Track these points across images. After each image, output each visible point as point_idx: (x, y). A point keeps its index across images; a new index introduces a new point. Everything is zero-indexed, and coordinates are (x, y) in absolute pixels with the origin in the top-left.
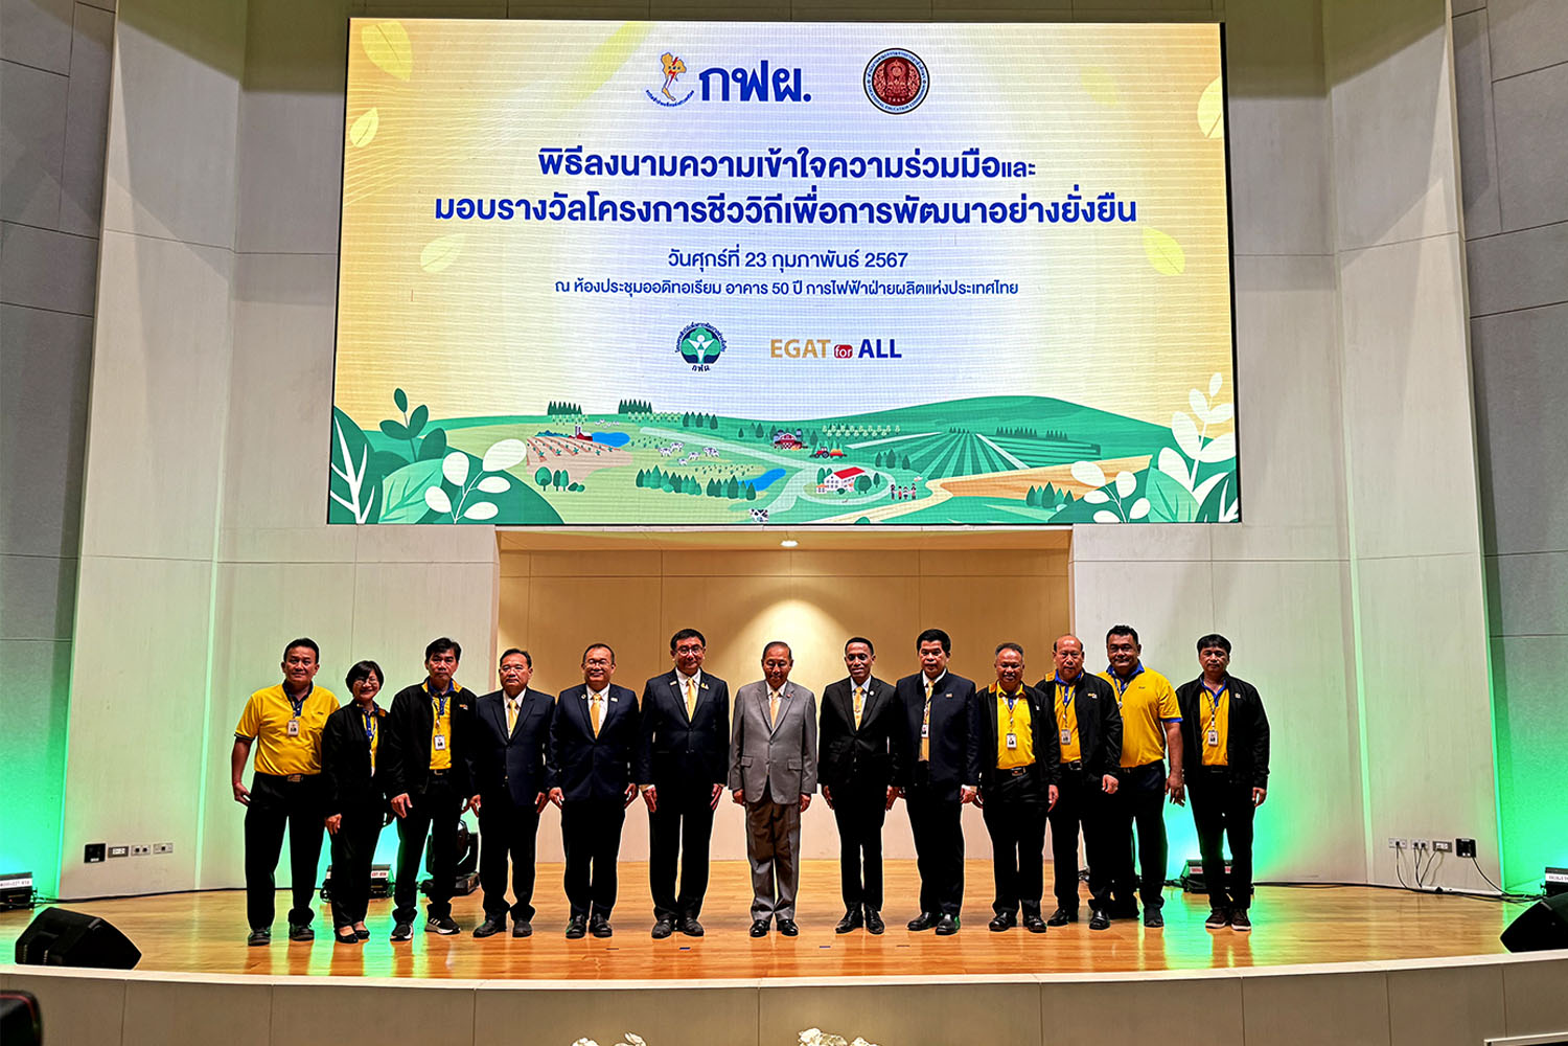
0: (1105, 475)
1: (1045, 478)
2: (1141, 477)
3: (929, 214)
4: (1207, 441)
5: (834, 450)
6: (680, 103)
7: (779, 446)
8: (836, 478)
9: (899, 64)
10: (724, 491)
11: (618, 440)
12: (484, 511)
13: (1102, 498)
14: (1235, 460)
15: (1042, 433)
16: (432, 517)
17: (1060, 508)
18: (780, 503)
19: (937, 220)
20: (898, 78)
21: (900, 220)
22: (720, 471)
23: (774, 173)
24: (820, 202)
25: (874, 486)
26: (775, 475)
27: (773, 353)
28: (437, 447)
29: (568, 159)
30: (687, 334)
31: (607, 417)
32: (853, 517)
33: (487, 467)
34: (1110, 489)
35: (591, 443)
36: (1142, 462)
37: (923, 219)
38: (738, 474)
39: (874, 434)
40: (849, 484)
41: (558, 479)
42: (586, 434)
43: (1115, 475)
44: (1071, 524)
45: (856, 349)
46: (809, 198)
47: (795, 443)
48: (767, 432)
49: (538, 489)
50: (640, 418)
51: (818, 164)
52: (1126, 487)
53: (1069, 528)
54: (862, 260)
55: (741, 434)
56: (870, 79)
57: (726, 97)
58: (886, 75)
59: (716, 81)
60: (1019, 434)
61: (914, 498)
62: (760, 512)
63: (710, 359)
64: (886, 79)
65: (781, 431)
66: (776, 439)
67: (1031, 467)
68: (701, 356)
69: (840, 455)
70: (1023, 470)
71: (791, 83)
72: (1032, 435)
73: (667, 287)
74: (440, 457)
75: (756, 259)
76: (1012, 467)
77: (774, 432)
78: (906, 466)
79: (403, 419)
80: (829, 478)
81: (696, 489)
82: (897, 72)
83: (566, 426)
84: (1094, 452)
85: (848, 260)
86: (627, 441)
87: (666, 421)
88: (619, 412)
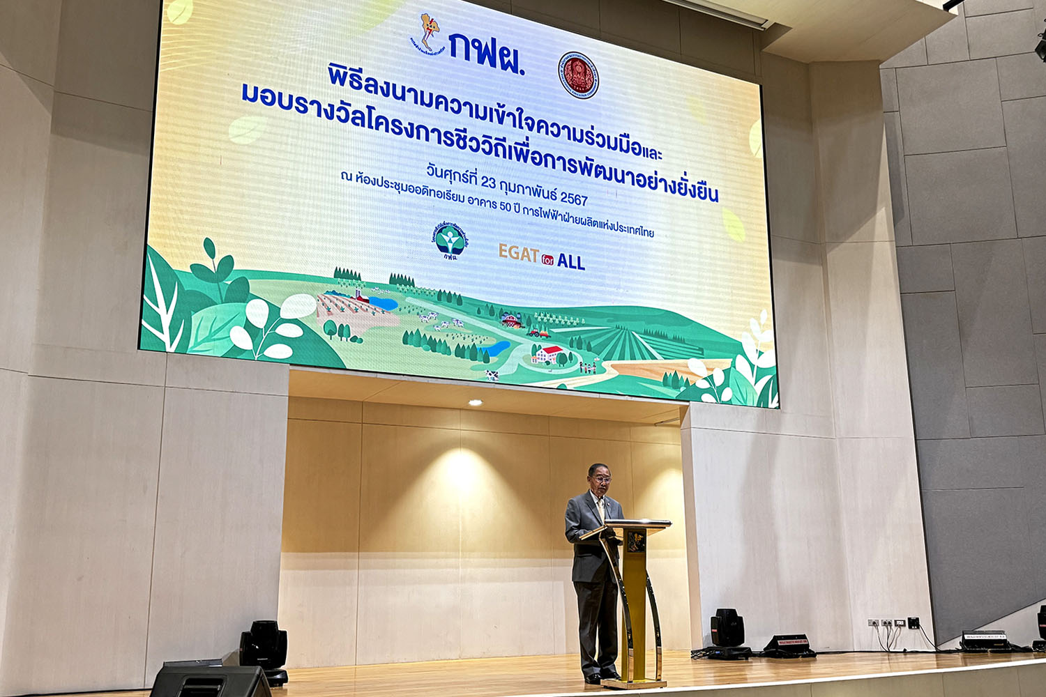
0: (707, 369)
1: (673, 367)
2: (727, 372)
3: (601, 172)
4: (761, 353)
5: (543, 332)
6: (435, 54)
7: (505, 324)
8: (544, 353)
9: (580, 64)
10: (467, 353)
11: (388, 305)
12: (280, 351)
13: (705, 385)
14: (775, 368)
15: (671, 336)
16: (235, 352)
17: (682, 389)
18: (507, 368)
19: (605, 177)
20: (580, 73)
21: (583, 173)
22: (464, 338)
23: (501, 121)
24: (532, 149)
25: (569, 361)
26: (503, 346)
27: (501, 253)
28: (241, 292)
29: (352, 76)
30: (441, 229)
31: (381, 286)
32: (555, 384)
33: (284, 315)
34: (710, 379)
35: (368, 304)
36: (727, 363)
37: (597, 176)
38: (477, 342)
39: (569, 323)
40: (553, 357)
41: (342, 331)
42: (364, 297)
43: (712, 370)
44: (688, 401)
45: (556, 261)
46: (524, 144)
47: (517, 323)
48: (497, 312)
49: (326, 337)
50: (406, 290)
51: (530, 121)
52: (719, 379)
53: (687, 404)
54: (559, 197)
55: (479, 312)
56: (563, 69)
57: (467, 58)
58: (572, 70)
59: (460, 44)
60: (658, 335)
61: (594, 373)
62: (493, 373)
63: (457, 251)
64: (572, 73)
65: (506, 313)
66: (504, 318)
67: (665, 359)
68: (450, 247)
69: (547, 336)
70: (660, 360)
71: (511, 58)
72: (665, 337)
73: (425, 191)
74: (244, 302)
75: (488, 182)
76: (654, 358)
77: (502, 314)
78: (589, 349)
79: (211, 264)
80: (539, 352)
81: (447, 351)
82: (579, 69)
83: (349, 289)
84: (700, 353)
85: (550, 195)
86: (397, 307)
87: (424, 294)
88: (390, 283)
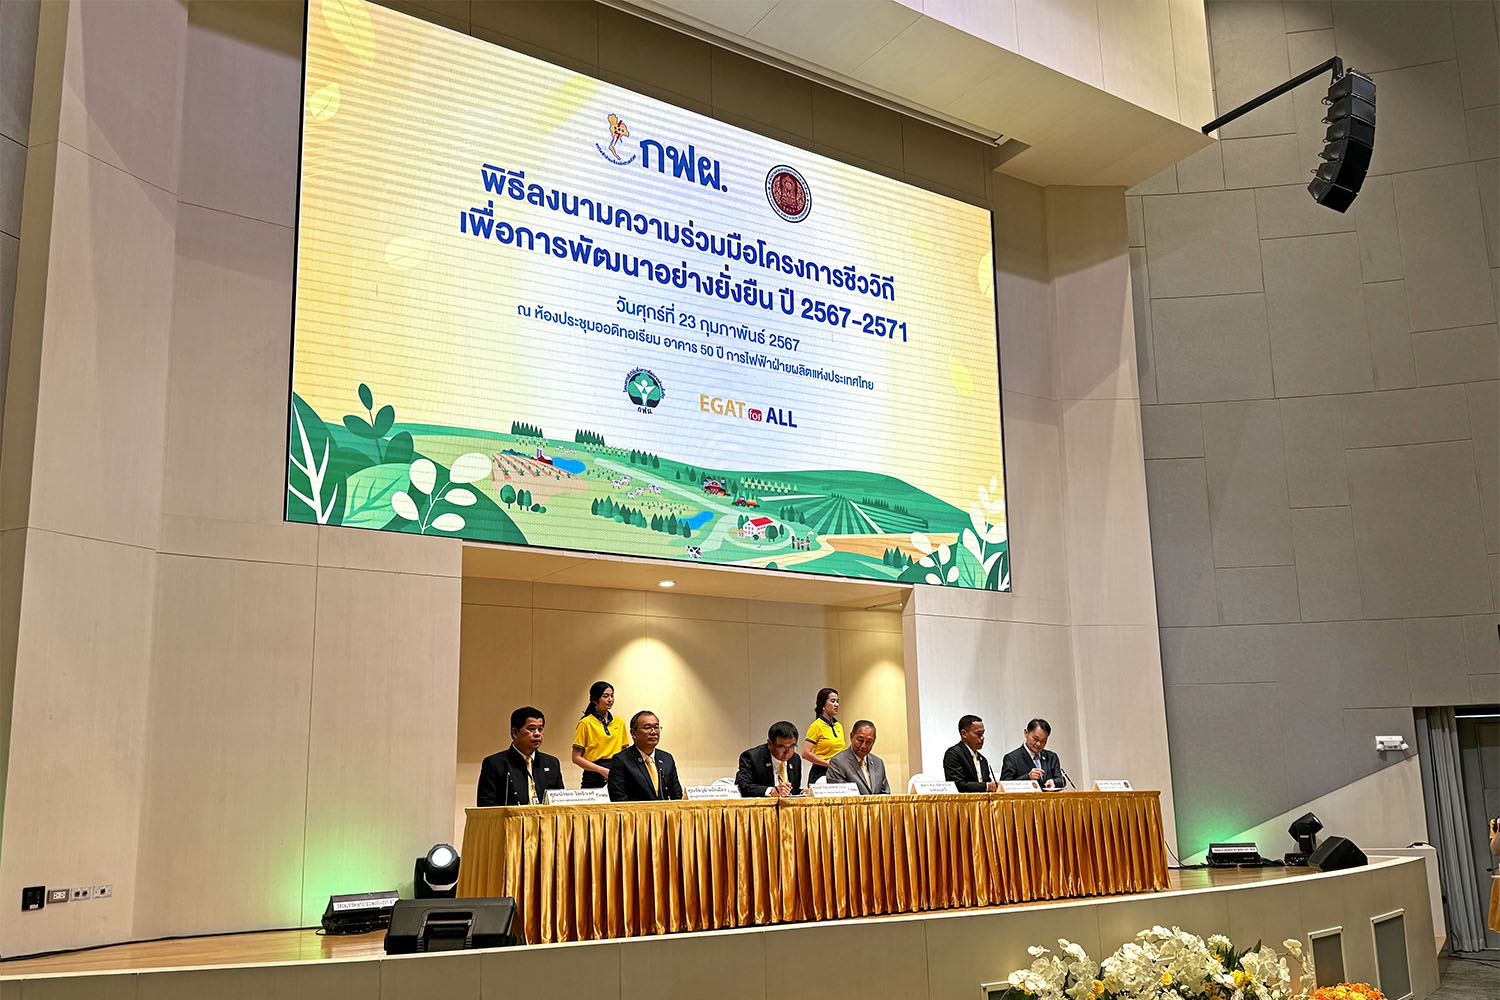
0: (932, 545)
1: (895, 543)
2: (953, 548)
4: (990, 527)
5: (750, 501)
6: (625, 163)
7: (708, 492)
8: (752, 525)
9: (790, 180)
10: (665, 526)
11: (575, 467)
12: (451, 522)
13: (929, 564)
14: (1006, 543)
15: (892, 506)
16: (398, 524)
17: (905, 568)
18: (709, 543)
20: (790, 191)
22: (662, 508)
25: (779, 535)
26: (706, 517)
27: (702, 407)
28: (403, 451)
30: (634, 377)
31: (565, 444)
32: (764, 562)
33: (453, 479)
34: (935, 556)
35: (551, 466)
36: (953, 538)
38: (676, 513)
39: (779, 491)
40: (761, 531)
41: (522, 498)
42: (546, 458)
43: (938, 545)
44: (913, 584)
45: (765, 417)
47: (721, 490)
48: (699, 477)
49: (504, 506)
50: (594, 450)
52: (945, 558)
53: (911, 586)
54: (768, 340)
55: (678, 477)
56: (770, 185)
57: (662, 169)
58: (781, 186)
59: (653, 152)
60: (878, 504)
61: (808, 549)
62: (695, 549)
63: (653, 403)
64: (781, 190)
65: (709, 478)
66: (706, 484)
67: (886, 532)
68: (645, 398)
69: (755, 506)
70: (881, 534)
71: (712, 171)
72: (885, 506)
73: (615, 330)
74: (408, 463)
75: (687, 320)
76: (873, 531)
77: (705, 478)
78: (802, 521)
79: (368, 416)
80: (746, 525)
81: (642, 523)
82: (789, 186)
83: (529, 447)
84: (924, 527)
85: (757, 337)
86: (583, 470)
87: (614, 454)
88: (576, 441)
